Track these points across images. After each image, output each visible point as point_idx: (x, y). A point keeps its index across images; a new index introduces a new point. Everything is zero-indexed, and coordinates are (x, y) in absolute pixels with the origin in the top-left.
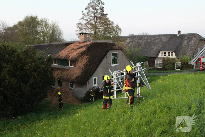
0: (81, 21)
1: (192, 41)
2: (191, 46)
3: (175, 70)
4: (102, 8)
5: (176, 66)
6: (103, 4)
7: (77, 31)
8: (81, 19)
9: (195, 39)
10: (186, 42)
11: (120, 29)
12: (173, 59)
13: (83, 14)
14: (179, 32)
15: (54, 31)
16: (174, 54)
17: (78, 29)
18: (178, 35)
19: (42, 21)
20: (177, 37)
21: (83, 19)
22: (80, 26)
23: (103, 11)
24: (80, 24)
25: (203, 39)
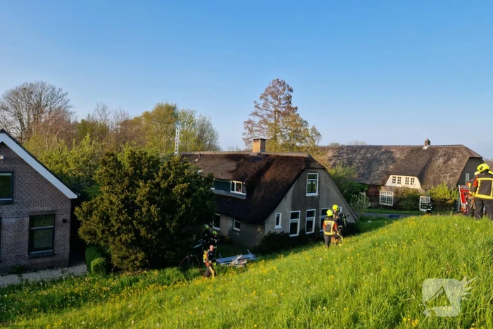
0: (252, 118)
1: (454, 160)
2: (452, 169)
3: (419, 210)
4: (289, 98)
5: (420, 204)
6: (291, 90)
7: (244, 134)
8: (251, 115)
9: (460, 155)
10: (441, 160)
11: (319, 135)
12: (416, 191)
13: (256, 106)
14: (429, 142)
15: (203, 131)
16: (417, 180)
17: (247, 131)
18: (425, 148)
19: (184, 114)
20: (424, 150)
21: (256, 114)
22: (250, 126)
23: (290, 102)
24: (249, 122)
25: (476, 156)
